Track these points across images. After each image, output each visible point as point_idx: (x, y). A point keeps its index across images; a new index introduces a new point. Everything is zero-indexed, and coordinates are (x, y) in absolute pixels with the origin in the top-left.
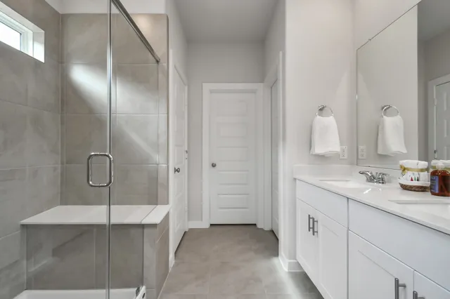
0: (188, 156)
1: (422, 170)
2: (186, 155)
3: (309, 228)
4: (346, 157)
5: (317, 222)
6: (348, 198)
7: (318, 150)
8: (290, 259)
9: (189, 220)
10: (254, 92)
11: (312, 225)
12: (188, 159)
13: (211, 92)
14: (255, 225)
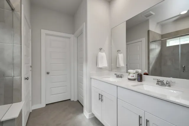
0: (32, 69)
1: (134, 73)
2: (30, 69)
3: (99, 99)
4: (108, 68)
5: (103, 96)
6: (117, 86)
7: (100, 66)
8: (89, 113)
9: (32, 105)
10: (69, 38)
11: (101, 97)
12: (32, 71)
13: (47, 35)
14: (70, 99)
